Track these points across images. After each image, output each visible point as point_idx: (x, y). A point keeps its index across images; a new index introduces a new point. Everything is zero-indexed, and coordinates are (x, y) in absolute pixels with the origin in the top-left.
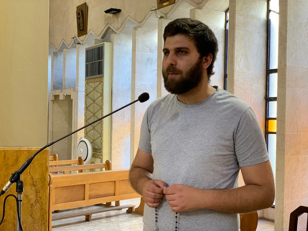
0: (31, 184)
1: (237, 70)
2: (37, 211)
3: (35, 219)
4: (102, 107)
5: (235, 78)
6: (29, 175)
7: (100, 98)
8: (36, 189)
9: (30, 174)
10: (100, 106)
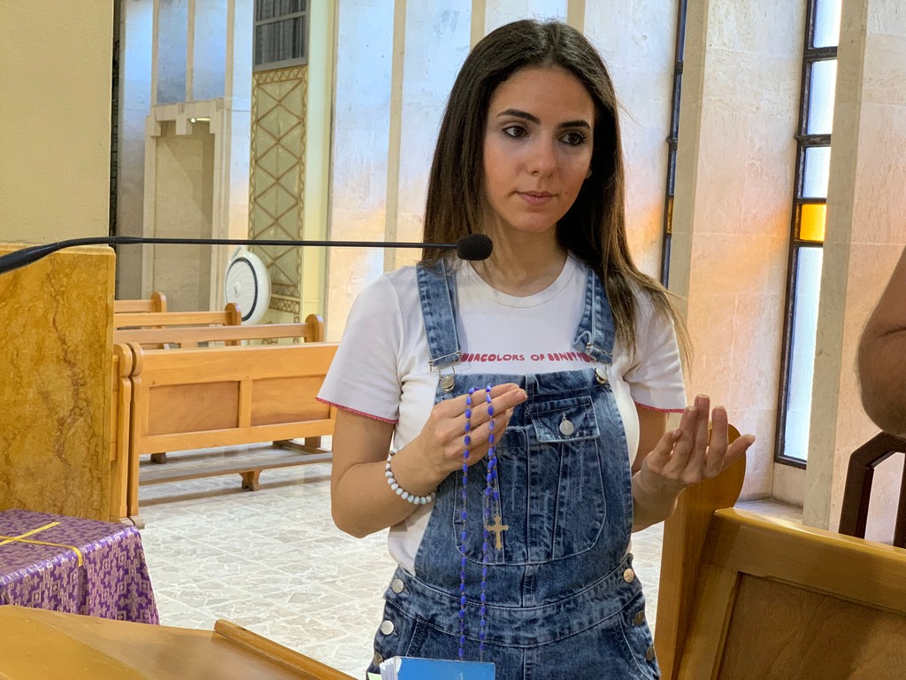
0: (58, 357)
1: (713, 47)
2: (76, 442)
3: (70, 465)
4: (301, 158)
5: (708, 70)
6: (53, 329)
7: (296, 132)
8: (74, 374)
9: (56, 328)
10: (295, 156)
